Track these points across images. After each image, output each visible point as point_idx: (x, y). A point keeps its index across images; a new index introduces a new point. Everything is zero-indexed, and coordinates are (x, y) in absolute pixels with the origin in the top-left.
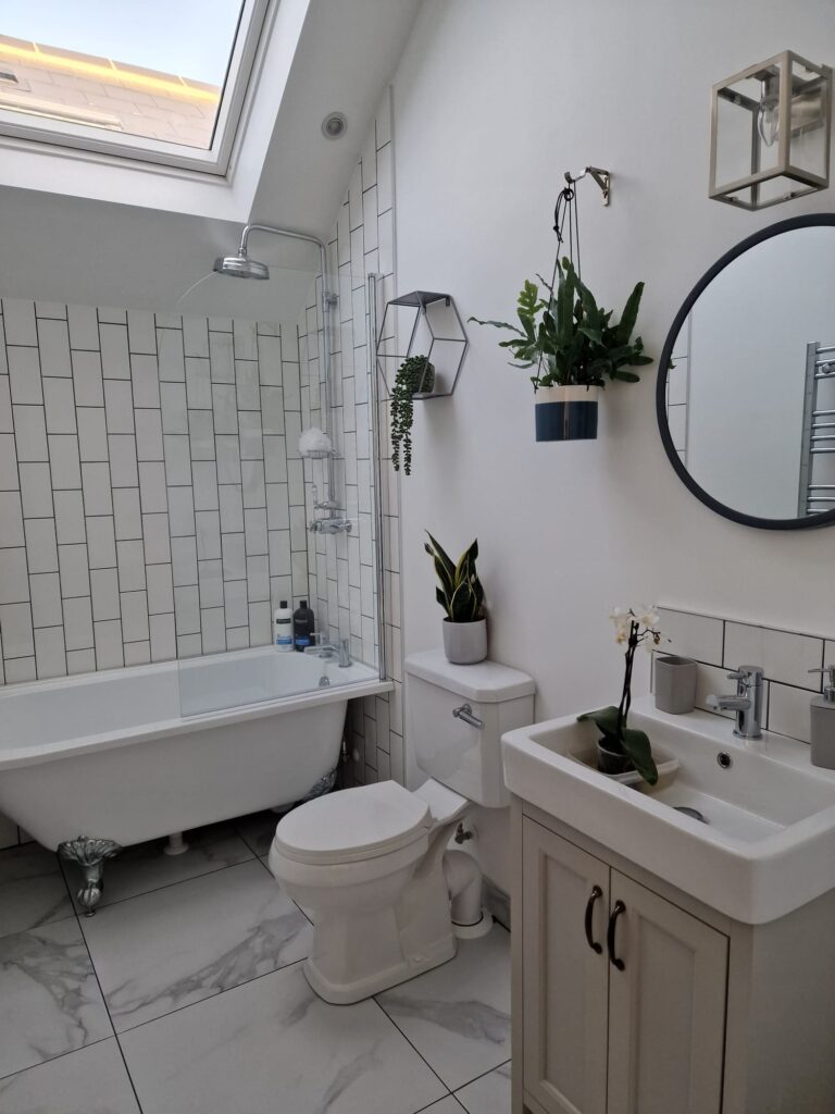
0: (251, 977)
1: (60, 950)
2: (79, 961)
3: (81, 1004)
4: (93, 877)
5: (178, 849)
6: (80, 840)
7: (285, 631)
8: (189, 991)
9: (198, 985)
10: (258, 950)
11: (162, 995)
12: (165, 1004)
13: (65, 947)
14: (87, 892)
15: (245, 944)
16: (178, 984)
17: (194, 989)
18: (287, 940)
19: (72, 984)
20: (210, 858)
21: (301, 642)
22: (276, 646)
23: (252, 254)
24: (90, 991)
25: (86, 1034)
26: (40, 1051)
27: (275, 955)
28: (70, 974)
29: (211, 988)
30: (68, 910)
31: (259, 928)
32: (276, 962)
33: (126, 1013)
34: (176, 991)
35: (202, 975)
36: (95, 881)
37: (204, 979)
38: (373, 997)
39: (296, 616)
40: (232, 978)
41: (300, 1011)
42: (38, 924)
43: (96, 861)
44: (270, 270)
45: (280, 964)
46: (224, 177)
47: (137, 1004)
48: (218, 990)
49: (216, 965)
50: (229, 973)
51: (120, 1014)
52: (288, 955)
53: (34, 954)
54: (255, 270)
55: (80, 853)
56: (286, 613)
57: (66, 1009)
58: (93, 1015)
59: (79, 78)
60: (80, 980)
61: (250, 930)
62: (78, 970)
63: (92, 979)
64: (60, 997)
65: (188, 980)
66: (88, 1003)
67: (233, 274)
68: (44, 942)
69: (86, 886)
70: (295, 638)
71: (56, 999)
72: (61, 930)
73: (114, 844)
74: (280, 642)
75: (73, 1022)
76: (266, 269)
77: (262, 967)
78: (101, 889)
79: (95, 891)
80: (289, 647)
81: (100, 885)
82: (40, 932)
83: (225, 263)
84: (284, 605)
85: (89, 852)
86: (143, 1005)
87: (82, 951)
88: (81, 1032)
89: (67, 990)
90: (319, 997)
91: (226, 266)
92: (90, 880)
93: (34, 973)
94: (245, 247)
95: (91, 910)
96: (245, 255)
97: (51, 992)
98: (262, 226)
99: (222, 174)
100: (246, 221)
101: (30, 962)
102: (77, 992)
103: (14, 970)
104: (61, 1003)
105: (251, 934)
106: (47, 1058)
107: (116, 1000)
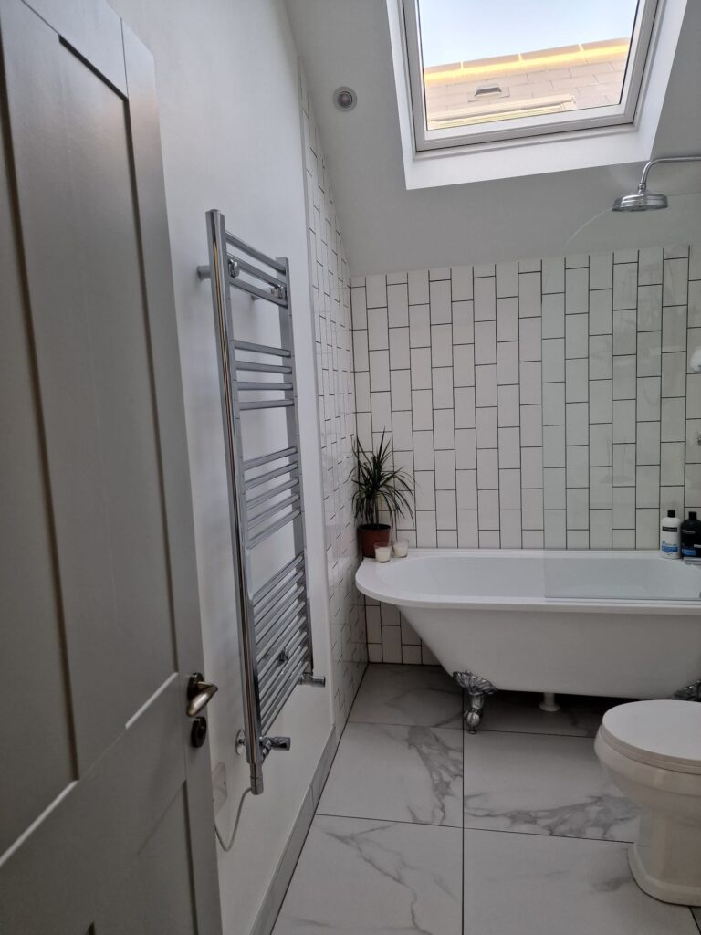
0: (579, 835)
1: (446, 749)
2: (455, 762)
3: (448, 794)
4: (476, 705)
5: (549, 707)
6: (466, 673)
7: (671, 539)
8: (526, 822)
9: (533, 821)
10: (593, 816)
11: (504, 815)
12: (503, 823)
13: (450, 749)
14: (470, 714)
15: (582, 807)
16: (519, 812)
17: (530, 822)
18: (622, 820)
19: (446, 777)
20: (575, 724)
21: (686, 551)
22: (661, 551)
23: (651, 188)
24: (456, 787)
25: (444, 817)
26: (412, 813)
27: (606, 827)
28: (447, 769)
29: (544, 828)
30: (458, 723)
31: (599, 799)
32: (605, 834)
33: (474, 816)
34: (517, 817)
35: (540, 814)
36: (477, 709)
37: (540, 818)
38: (690, 907)
39: (684, 525)
40: (563, 828)
41: (614, 884)
42: (437, 726)
43: (477, 693)
44: (669, 199)
45: (607, 836)
46: (632, 123)
47: (486, 813)
48: (548, 832)
49: (553, 812)
50: (561, 824)
51: (470, 814)
52: (619, 832)
53: (429, 745)
54: (651, 202)
55: (466, 683)
56: (674, 522)
57: (437, 792)
58: (453, 804)
59: (550, 70)
60: (452, 777)
61: (591, 797)
62: (452, 768)
63: (460, 779)
64: (436, 782)
65: (527, 813)
66: (452, 795)
67: (632, 209)
68: (437, 739)
69: (471, 710)
70: (682, 547)
71: (434, 784)
72: (451, 736)
73: (491, 685)
74: (665, 549)
75: (438, 804)
76: (664, 199)
77: (593, 832)
78: (481, 716)
79: (476, 716)
80: (674, 554)
81: (481, 713)
82: (438, 731)
83: (623, 202)
84: (672, 514)
85: (472, 685)
86: (489, 815)
87: (458, 756)
88: (442, 814)
89: (441, 780)
90: (635, 880)
91: (624, 204)
92: (474, 706)
93: (425, 758)
94: (645, 183)
95: (474, 730)
96: (644, 189)
97: (431, 777)
98: (662, 160)
99: (629, 122)
100: (648, 158)
101: (425, 749)
102: (448, 784)
103: (414, 751)
104: (435, 787)
105: (589, 800)
106: (416, 822)
107: (471, 803)
